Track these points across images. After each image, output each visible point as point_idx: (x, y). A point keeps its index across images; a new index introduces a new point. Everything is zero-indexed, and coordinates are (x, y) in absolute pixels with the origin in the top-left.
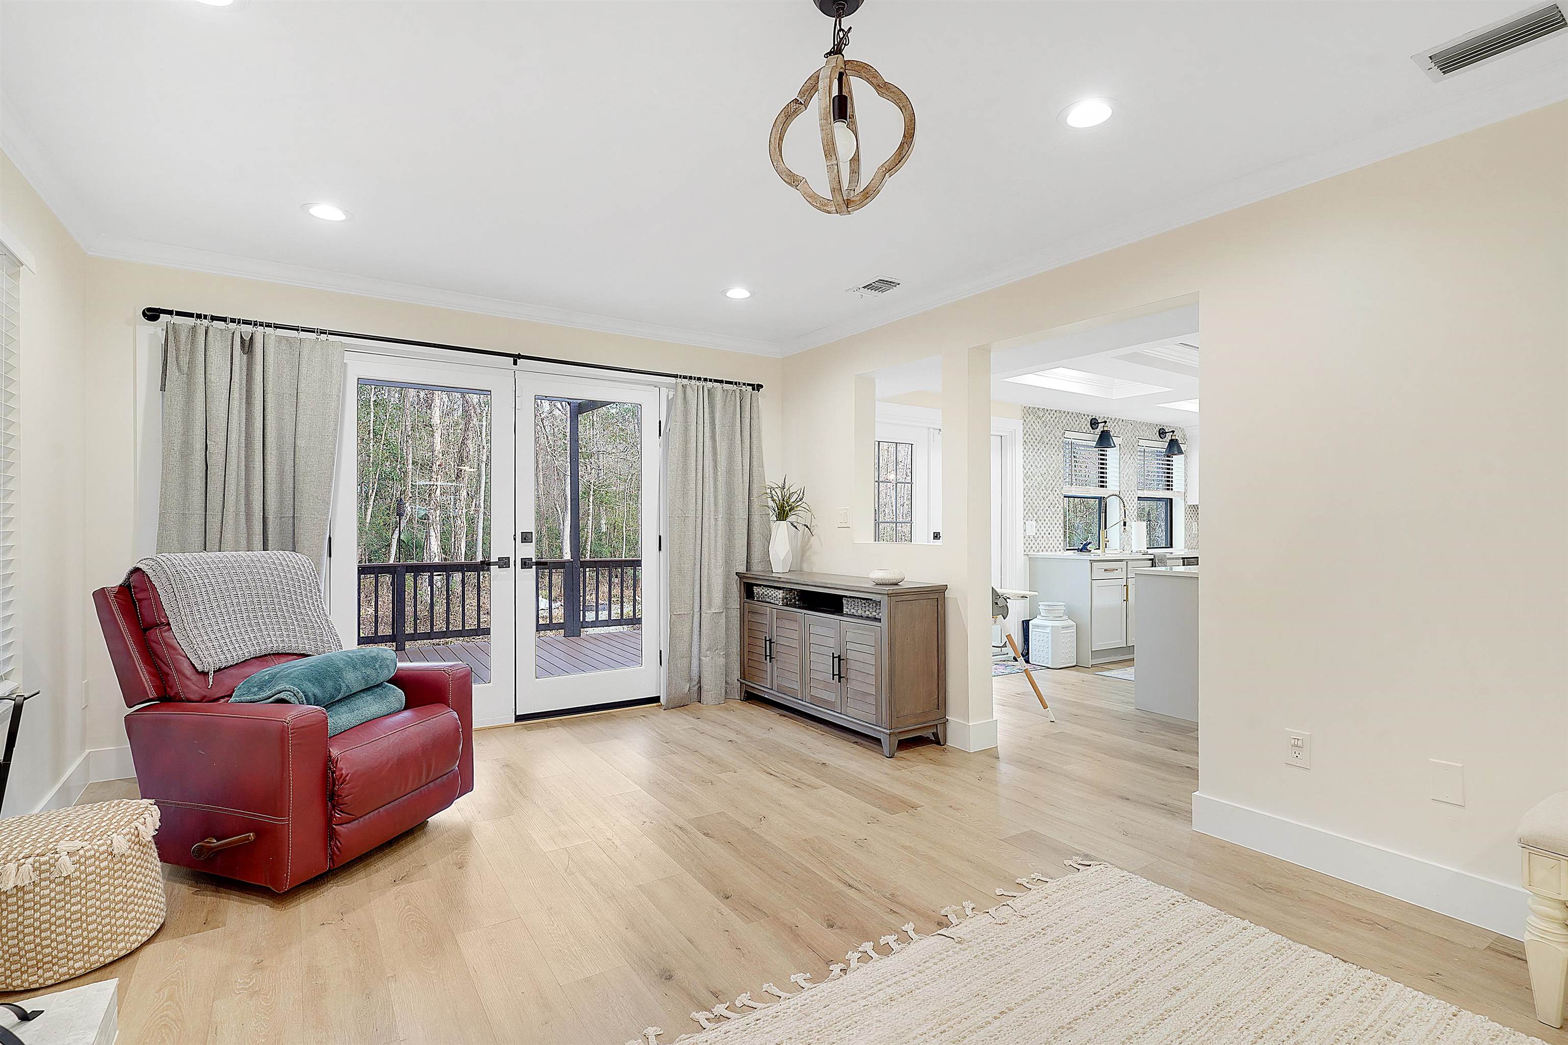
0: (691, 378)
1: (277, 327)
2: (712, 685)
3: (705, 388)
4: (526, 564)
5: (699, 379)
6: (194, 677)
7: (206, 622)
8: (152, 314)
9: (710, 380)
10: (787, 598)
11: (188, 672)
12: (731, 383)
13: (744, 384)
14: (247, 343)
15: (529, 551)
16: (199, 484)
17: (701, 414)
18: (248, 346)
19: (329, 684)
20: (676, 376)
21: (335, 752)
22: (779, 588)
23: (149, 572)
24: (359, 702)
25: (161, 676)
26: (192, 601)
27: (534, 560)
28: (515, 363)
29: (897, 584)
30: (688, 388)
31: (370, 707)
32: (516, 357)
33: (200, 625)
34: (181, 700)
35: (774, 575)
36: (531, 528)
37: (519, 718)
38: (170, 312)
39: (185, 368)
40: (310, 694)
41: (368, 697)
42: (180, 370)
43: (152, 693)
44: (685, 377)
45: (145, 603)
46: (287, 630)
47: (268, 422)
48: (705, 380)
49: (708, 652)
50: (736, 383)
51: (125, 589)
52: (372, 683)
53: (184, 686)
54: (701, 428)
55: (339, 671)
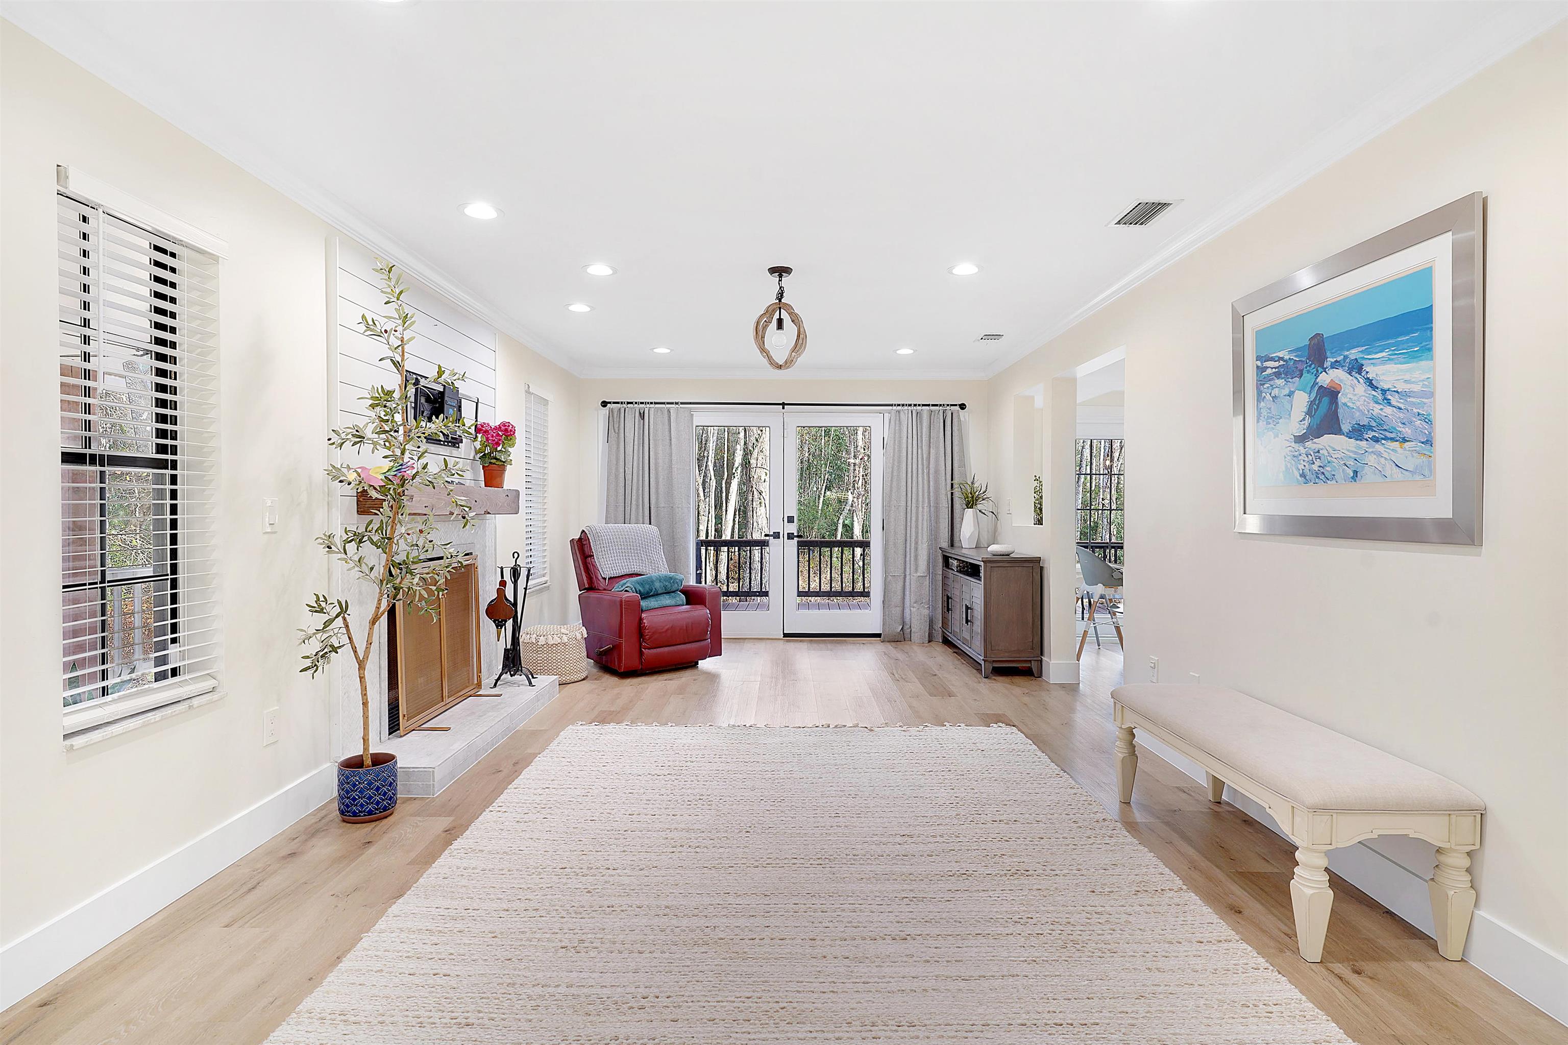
0: (903, 405)
1: (656, 403)
2: (918, 628)
3: (914, 412)
4: (790, 536)
5: (910, 405)
6: (602, 580)
7: (607, 556)
8: (604, 404)
9: (919, 405)
10: (960, 566)
11: (600, 578)
12: (936, 405)
13: (948, 405)
14: (642, 415)
15: (793, 528)
16: (622, 491)
17: (910, 431)
18: (642, 416)
19: (647, 586)
20: (891, 405)
21: (644, 615)
22: (956, 559)
23: (587, 532)
24: (661, 597)
25: (590, 579)
26: (602, 546)
27: (795, 534)
28: (783, 408)
29: (1009, 556)
30: (902, 413)
31: (666, 600)
32: (783, 404)
33: (604, 557)
34: (597, 590)
35: (964, 551)
36: (794, 513)
37: (785, 635)
38: (610, 403)
39: (617, 431)
40: (638, 590)
41: (667, 596)
42: (615, 432)
43: (587, 586)
44: (899, 405)
45: (586, 546)
46: (642, 563)
47: (651, 456)
48: (915, 405)
49: (915, 605)
50: (941, 405)
51: (580, 539)
52: (669, 590)
53: (598, 583)
54: (910, 441)
55: (652, 582)
